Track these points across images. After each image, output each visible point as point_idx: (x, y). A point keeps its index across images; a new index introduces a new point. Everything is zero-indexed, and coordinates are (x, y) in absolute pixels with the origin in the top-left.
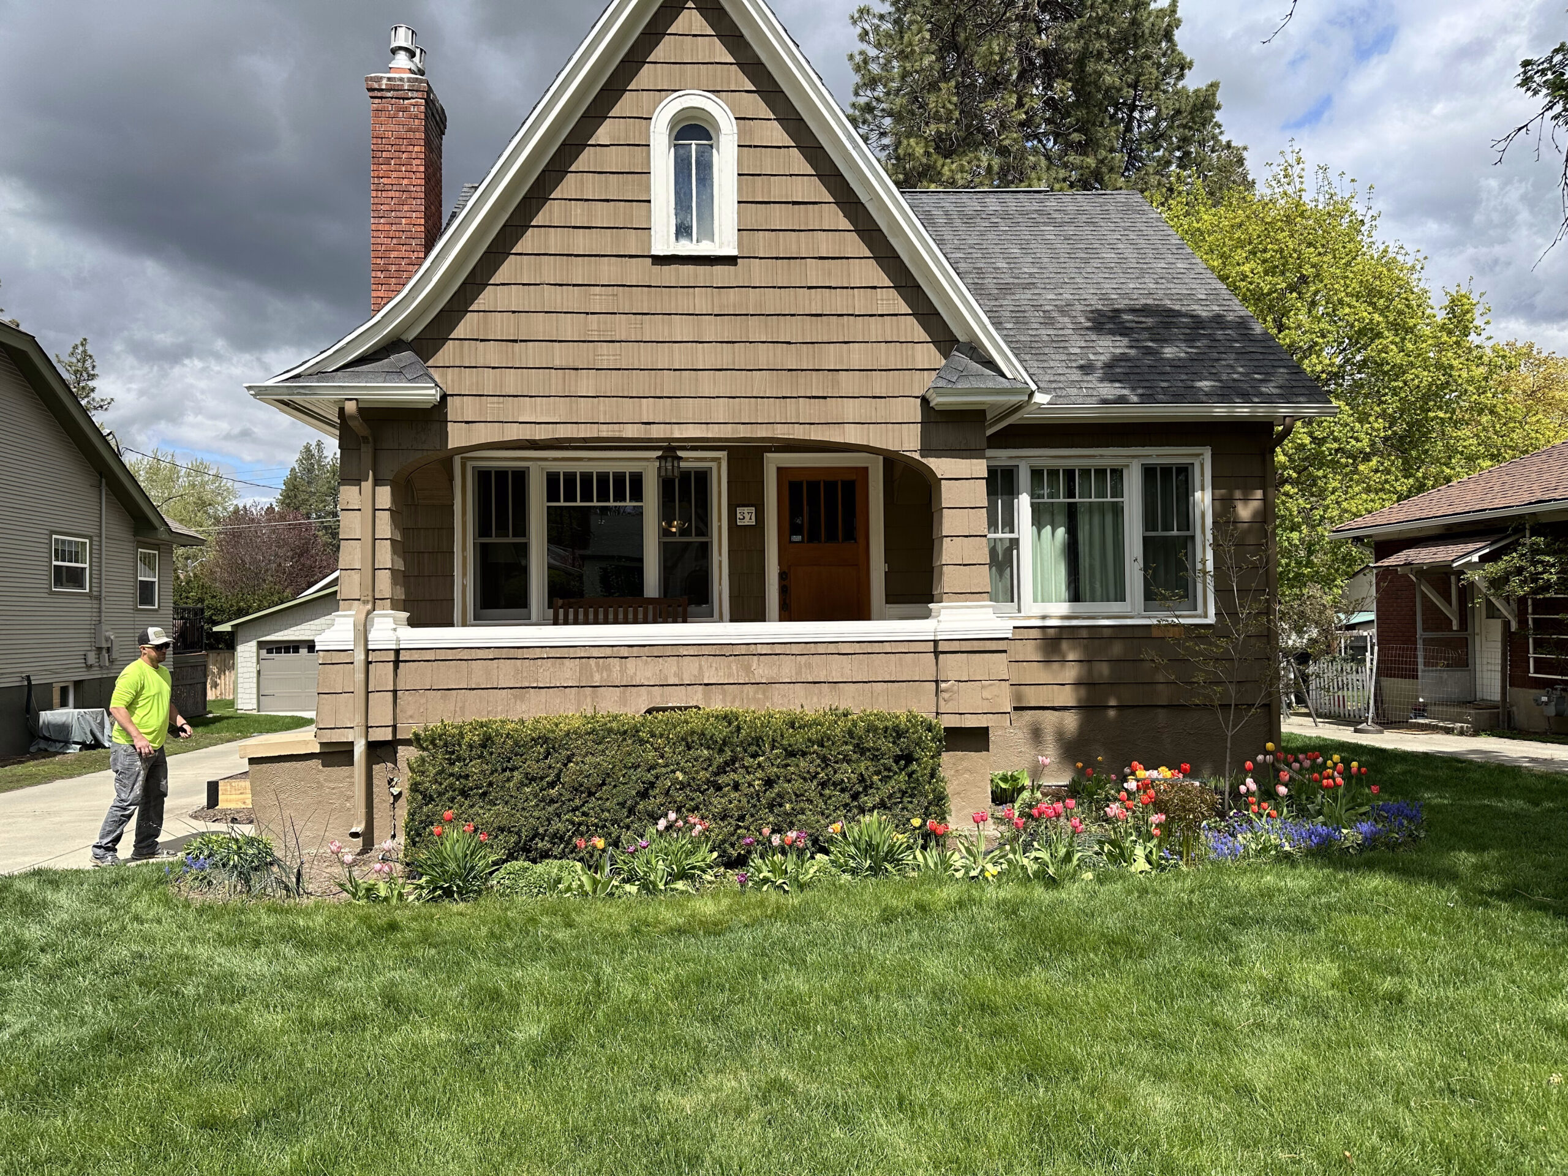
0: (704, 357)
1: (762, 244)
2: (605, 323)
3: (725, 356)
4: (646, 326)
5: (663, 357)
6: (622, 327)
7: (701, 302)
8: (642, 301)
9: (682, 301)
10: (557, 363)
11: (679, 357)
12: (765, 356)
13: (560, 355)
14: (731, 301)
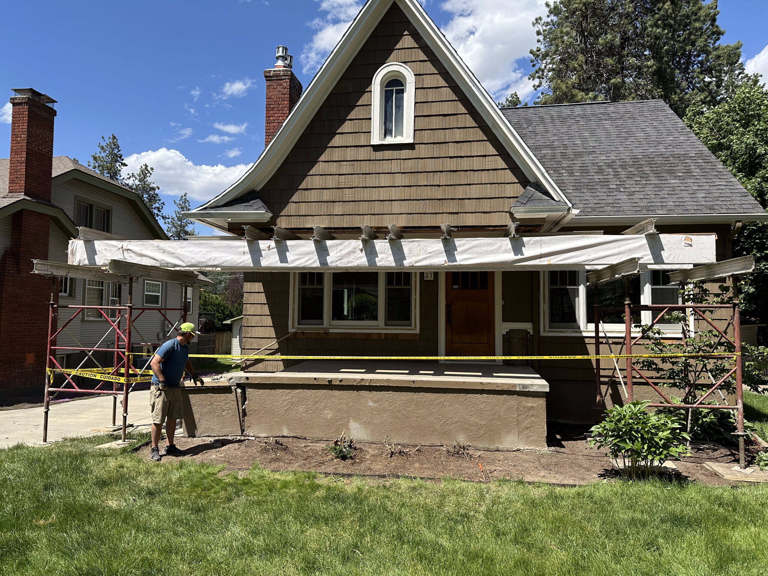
0: (395, 194)
1: (427, 137)
2: (348, 178)
3: (406, 193)
4: (368, 180)
5: (375, 194)
6: (356, 181)
7: (395, 167)
8: (366, 167)
9: (386, 167)
10: (325, 199)
11: (383, 194)
12: (427, 193)
13: (326, 195)
14: (409, 165)
